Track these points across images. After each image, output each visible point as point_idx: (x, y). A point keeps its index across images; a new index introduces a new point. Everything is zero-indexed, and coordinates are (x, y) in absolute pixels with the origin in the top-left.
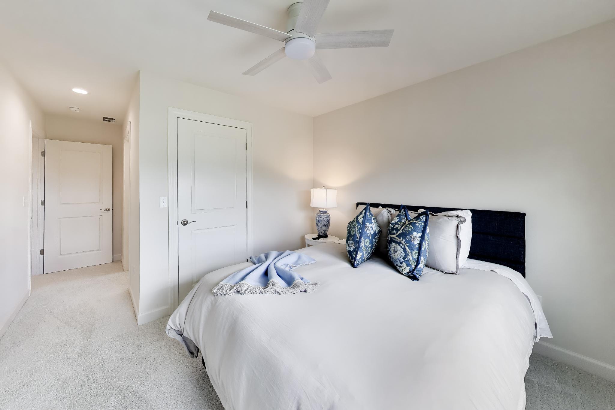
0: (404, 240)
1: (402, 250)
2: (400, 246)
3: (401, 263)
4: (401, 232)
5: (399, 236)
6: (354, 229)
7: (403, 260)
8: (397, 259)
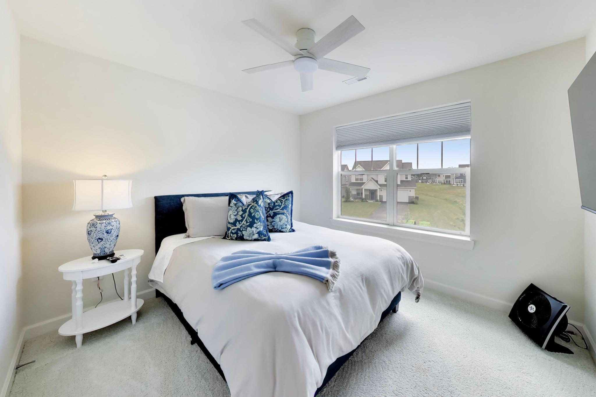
0: (286, 211)
1: (286, 217)
2: (284, 215)
3: (286, 225)
4: (283, 206)
5: (282, 209)
6: (258, 213)
7: (287, 223)
8: (283, 224)
